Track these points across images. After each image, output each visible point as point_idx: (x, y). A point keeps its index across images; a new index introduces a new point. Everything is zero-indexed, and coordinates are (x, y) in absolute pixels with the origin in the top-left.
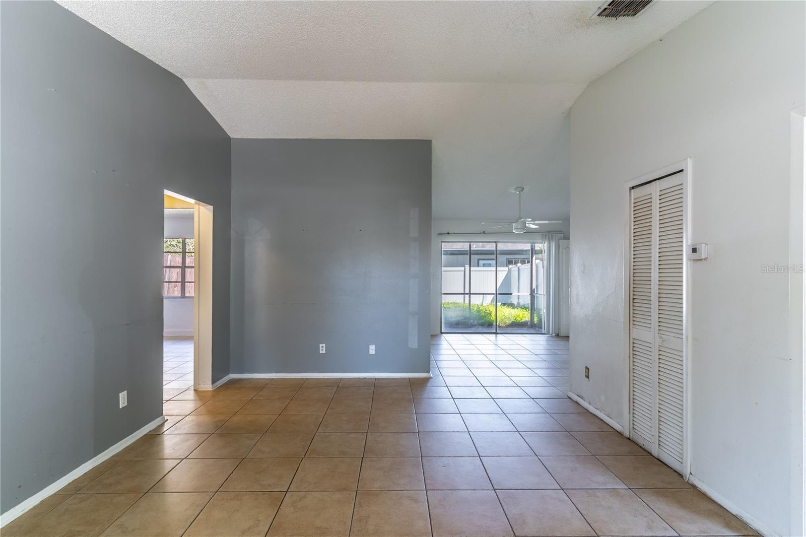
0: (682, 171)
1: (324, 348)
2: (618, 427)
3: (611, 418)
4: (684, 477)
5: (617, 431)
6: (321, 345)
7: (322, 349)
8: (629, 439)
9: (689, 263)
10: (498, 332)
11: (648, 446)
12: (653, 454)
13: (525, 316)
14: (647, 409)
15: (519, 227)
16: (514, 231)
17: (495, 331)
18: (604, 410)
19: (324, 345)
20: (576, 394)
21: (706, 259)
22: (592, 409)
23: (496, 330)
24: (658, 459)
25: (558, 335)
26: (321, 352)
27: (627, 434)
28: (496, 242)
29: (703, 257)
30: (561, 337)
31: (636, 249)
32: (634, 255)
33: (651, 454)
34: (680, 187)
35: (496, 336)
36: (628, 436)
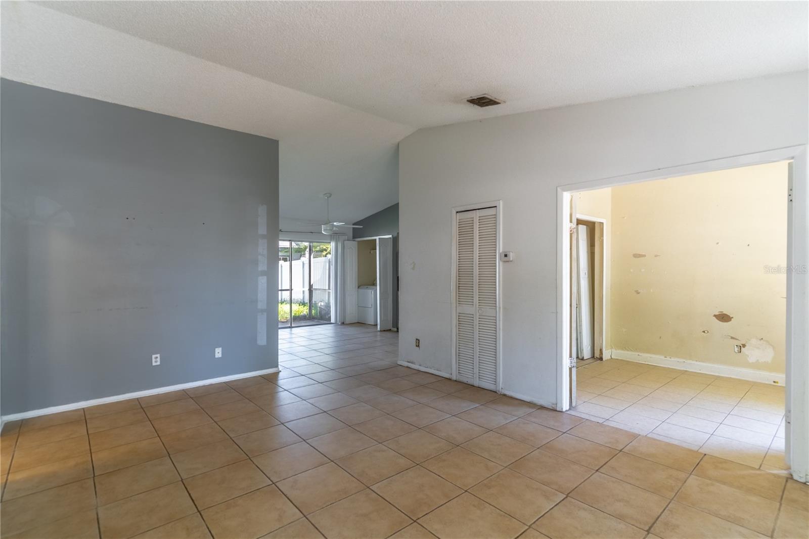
0: (496, 207)
1: (159, 359)
2: (447, 375)
3: (440, 371)
4: (498, 392)
5: (447, 379)
6: (154, 356)
7: (156, 360)
8: (456, 381)
9: (501, 263)
10: (293, 326)
11: (470, 382)
12: (475, 385)
13: (305, 310)
14: (469, 358)
15: (328, 229)
16: (323, 232)
17: (289, 325)
18: (433, 367)
19: (158, 355)
20: (406, 361)
21: (512, 261)
22: (423, 369)
23: (291, 324)
24: (479, 387)
25: (343, 323)
26: (154, 364)
27: (454, 378)
28: (290, 240)
29: (511, 260)
30: (347, 324)
31: (460, 253)
32: (459, 257)
33: (474, 386)
34: (495, 216)
35: (291, 330)
36: (455, 379)
